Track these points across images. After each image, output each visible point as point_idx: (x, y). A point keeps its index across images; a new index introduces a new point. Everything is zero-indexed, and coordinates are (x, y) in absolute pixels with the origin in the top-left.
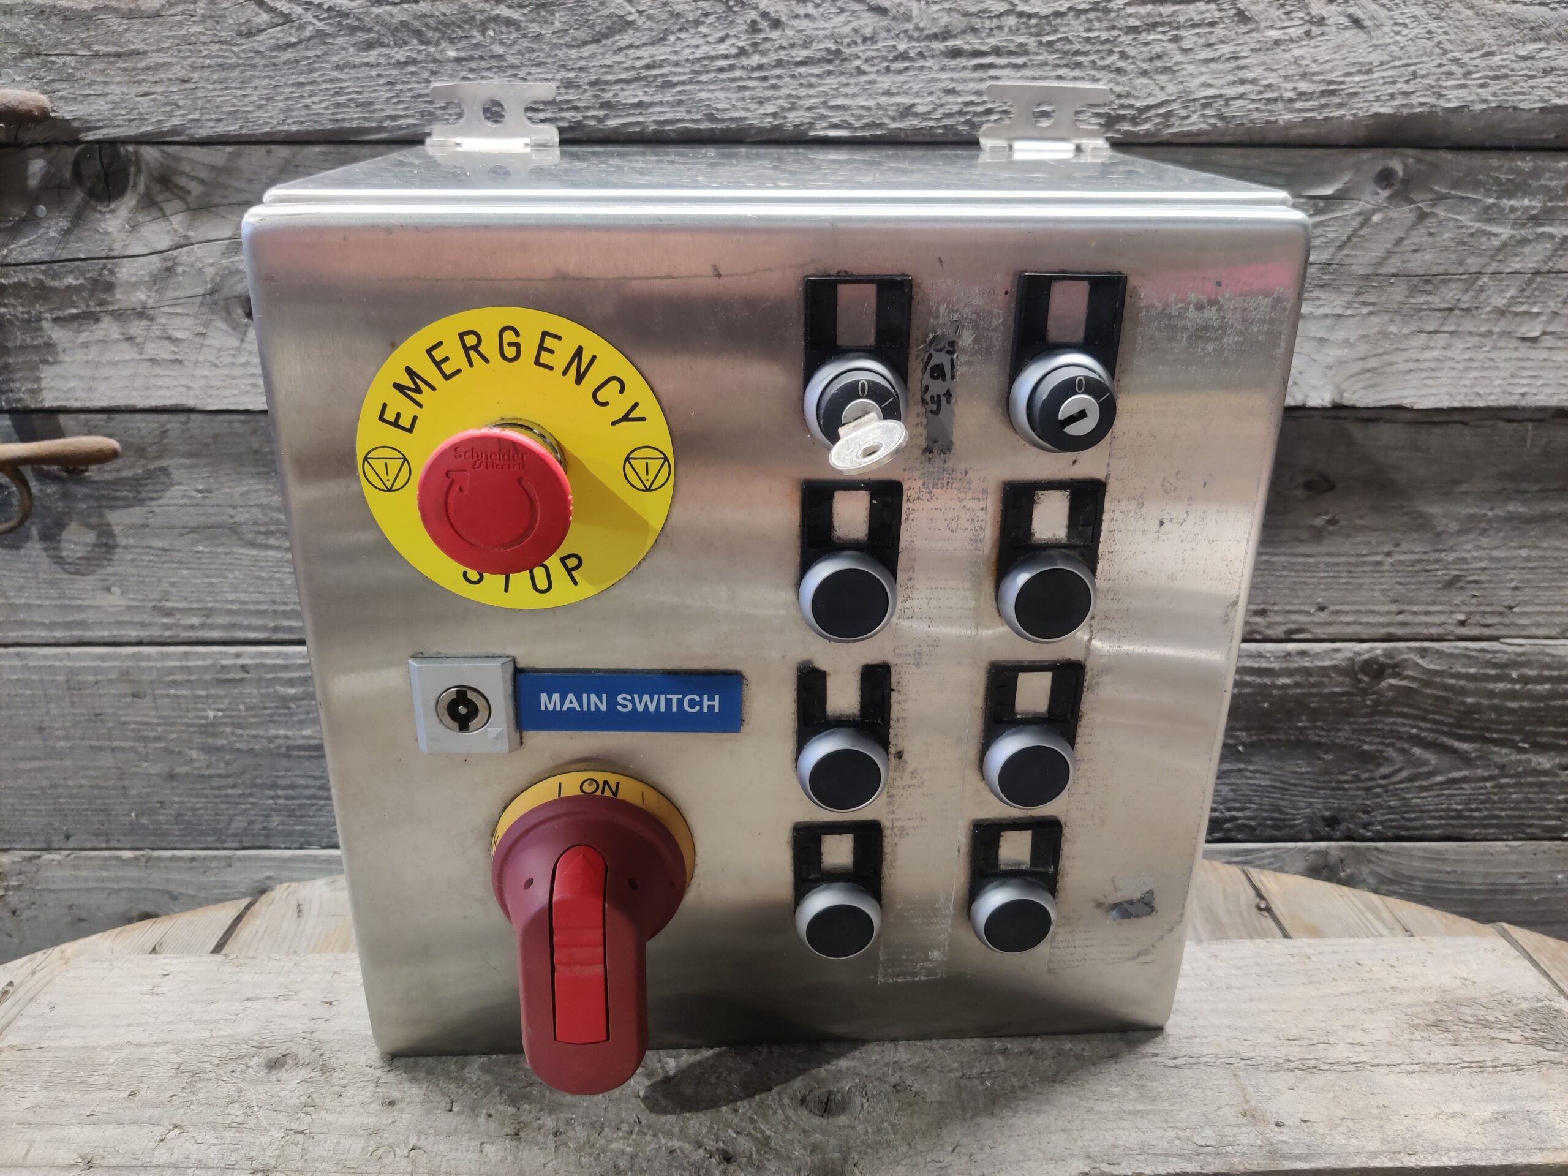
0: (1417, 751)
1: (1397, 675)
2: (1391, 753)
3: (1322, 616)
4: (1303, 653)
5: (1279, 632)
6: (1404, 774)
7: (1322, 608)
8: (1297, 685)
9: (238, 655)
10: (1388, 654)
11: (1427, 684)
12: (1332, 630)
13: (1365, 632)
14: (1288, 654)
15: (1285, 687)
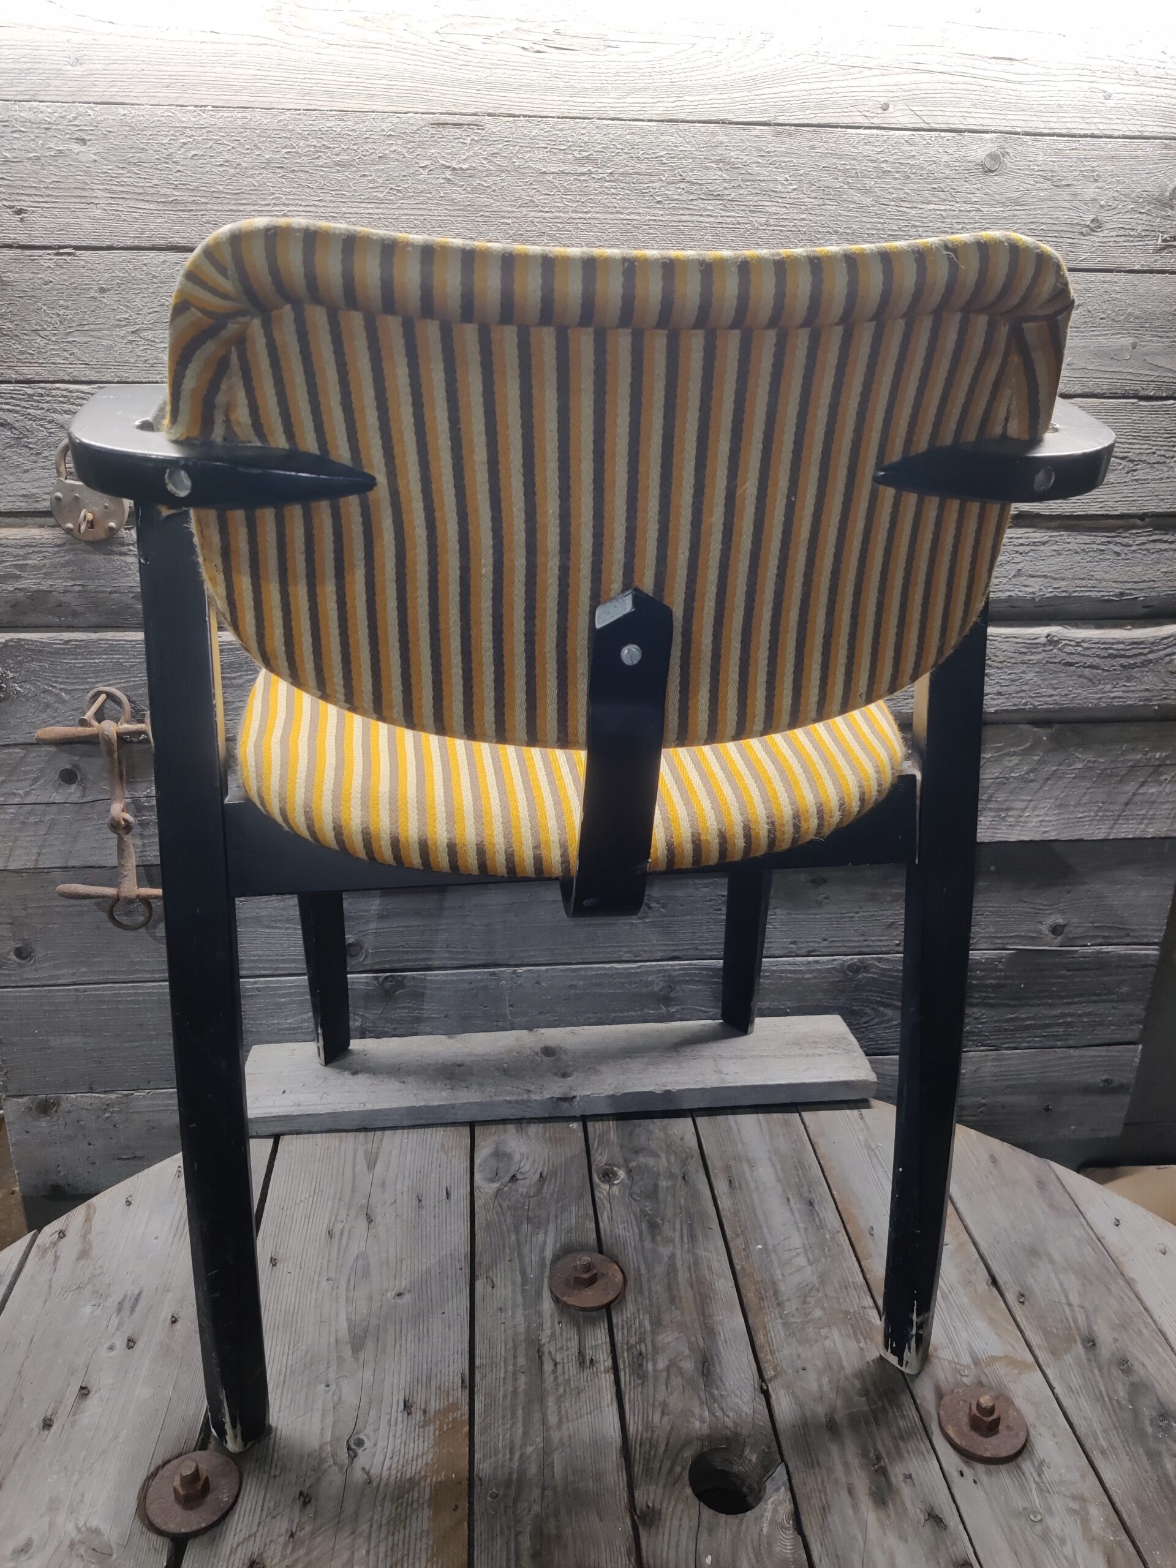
0: (881, 1009)
1: (867, 971)
2: (868, 1010)
3: (825, 943)
4: (817, 962)
5: (804, 951)
6: (876, 1021)
7: (825, 940)
8: (815, 977)
9: (255, 983)
10: (860, 960)
11: (883, 975)
12: (832, 950)
13: (849, 951)
14: (809, 963)
15: (810, 979)
